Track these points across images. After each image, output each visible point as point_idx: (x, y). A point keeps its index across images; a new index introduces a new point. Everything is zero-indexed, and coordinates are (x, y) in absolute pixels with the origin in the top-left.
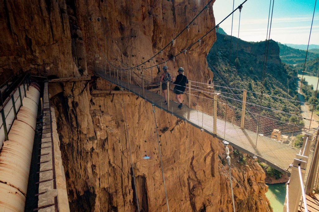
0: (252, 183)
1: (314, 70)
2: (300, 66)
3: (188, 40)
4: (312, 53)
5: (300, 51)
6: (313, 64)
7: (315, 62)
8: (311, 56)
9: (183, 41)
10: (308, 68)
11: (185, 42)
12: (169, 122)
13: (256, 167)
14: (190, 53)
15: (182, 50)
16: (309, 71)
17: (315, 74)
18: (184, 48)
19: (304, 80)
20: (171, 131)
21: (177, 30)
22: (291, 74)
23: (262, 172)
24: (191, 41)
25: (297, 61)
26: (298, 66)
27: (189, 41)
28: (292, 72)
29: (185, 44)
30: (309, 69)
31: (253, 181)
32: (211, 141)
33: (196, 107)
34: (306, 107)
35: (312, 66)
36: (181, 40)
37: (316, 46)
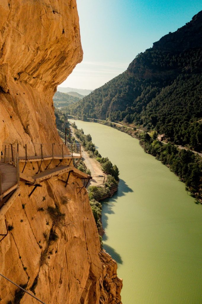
0: (110, 286)
1: (78, 114)
2: (64, 110)
3: (38, 49)
4: (72, 96)
5: (61, 94)
6: (76, 107)
7: (78, 105)
8: (71, 99)
9: (27, 50)
10: (72, 111)
11: (30, 54)
12: (25, 269)
13: (106, 259)
14: (31, 82)
15: (19, 74)
16: (74, 115)
17: (80, 117)
18: (24, 70)
19: (75, 125)
20: (32, 289)
21: (15, 18)
22: (63, 118)
23: (113, 262)
24: (43, 52)
25: (59, 104)
26: (63, 110)
27: (39, 52)
28: (63, 116)
29: (29, 58)
30: (73, 113)
31: (110, 283)
32: (91, 264)
33: (68, 205)
34: (85, 153)
35: (76, 109)
36: (23, 47)
37: (72, 89)
